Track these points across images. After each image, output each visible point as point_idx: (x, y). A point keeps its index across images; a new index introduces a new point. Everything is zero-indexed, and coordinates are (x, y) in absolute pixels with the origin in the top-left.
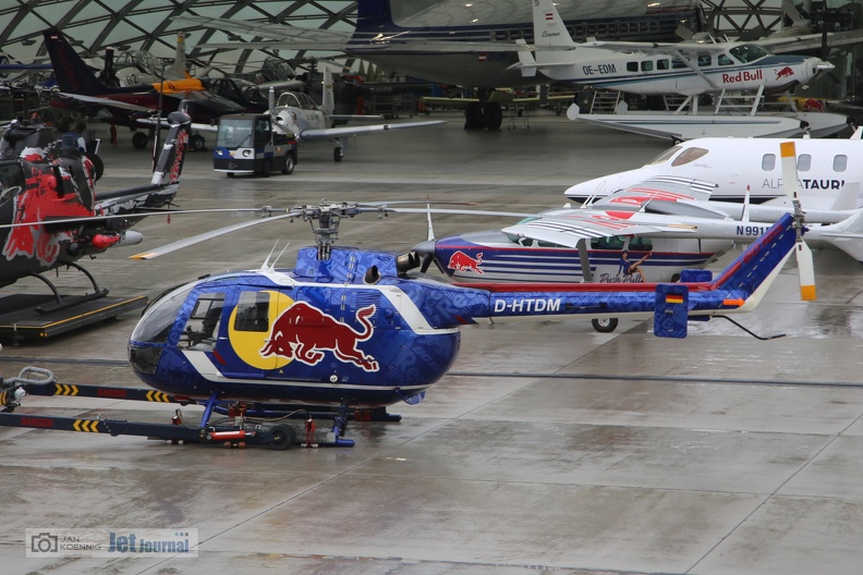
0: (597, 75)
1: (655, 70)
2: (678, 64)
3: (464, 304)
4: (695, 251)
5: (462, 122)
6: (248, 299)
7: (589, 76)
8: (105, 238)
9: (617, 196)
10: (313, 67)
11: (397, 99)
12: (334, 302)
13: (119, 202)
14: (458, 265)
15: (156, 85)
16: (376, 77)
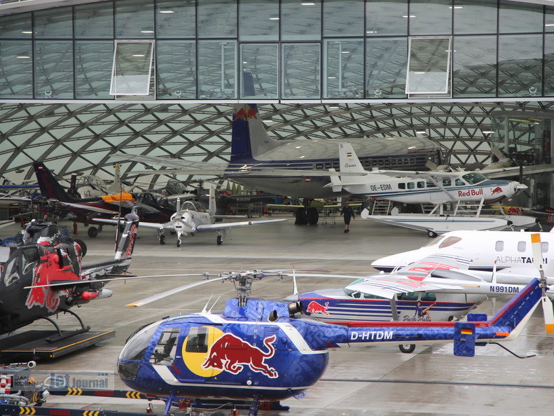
0: (380, 191)
1: (416, 188)
2: (431, 185)
3: (332, 334)
4: (463, 301)
5: (294, 220)
6: (194, 332)
7: (375, 192)
8: (90, 293)
9: (412, 266)
10: (200, 185)
11: (251, 206)
12: (250, 334)
13: (96, 271)
14: (313, 310)
15: (104, 197)
16: (237, 191)
